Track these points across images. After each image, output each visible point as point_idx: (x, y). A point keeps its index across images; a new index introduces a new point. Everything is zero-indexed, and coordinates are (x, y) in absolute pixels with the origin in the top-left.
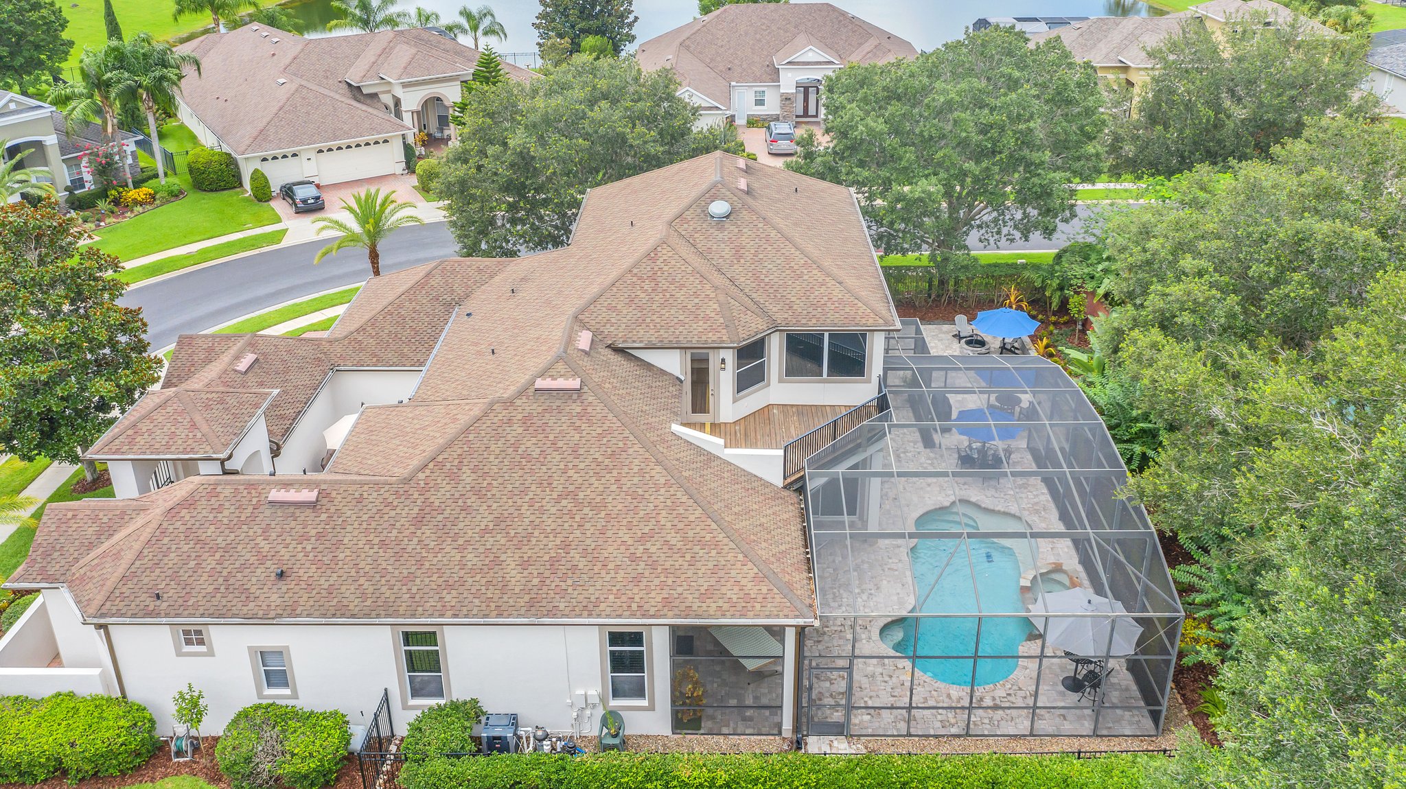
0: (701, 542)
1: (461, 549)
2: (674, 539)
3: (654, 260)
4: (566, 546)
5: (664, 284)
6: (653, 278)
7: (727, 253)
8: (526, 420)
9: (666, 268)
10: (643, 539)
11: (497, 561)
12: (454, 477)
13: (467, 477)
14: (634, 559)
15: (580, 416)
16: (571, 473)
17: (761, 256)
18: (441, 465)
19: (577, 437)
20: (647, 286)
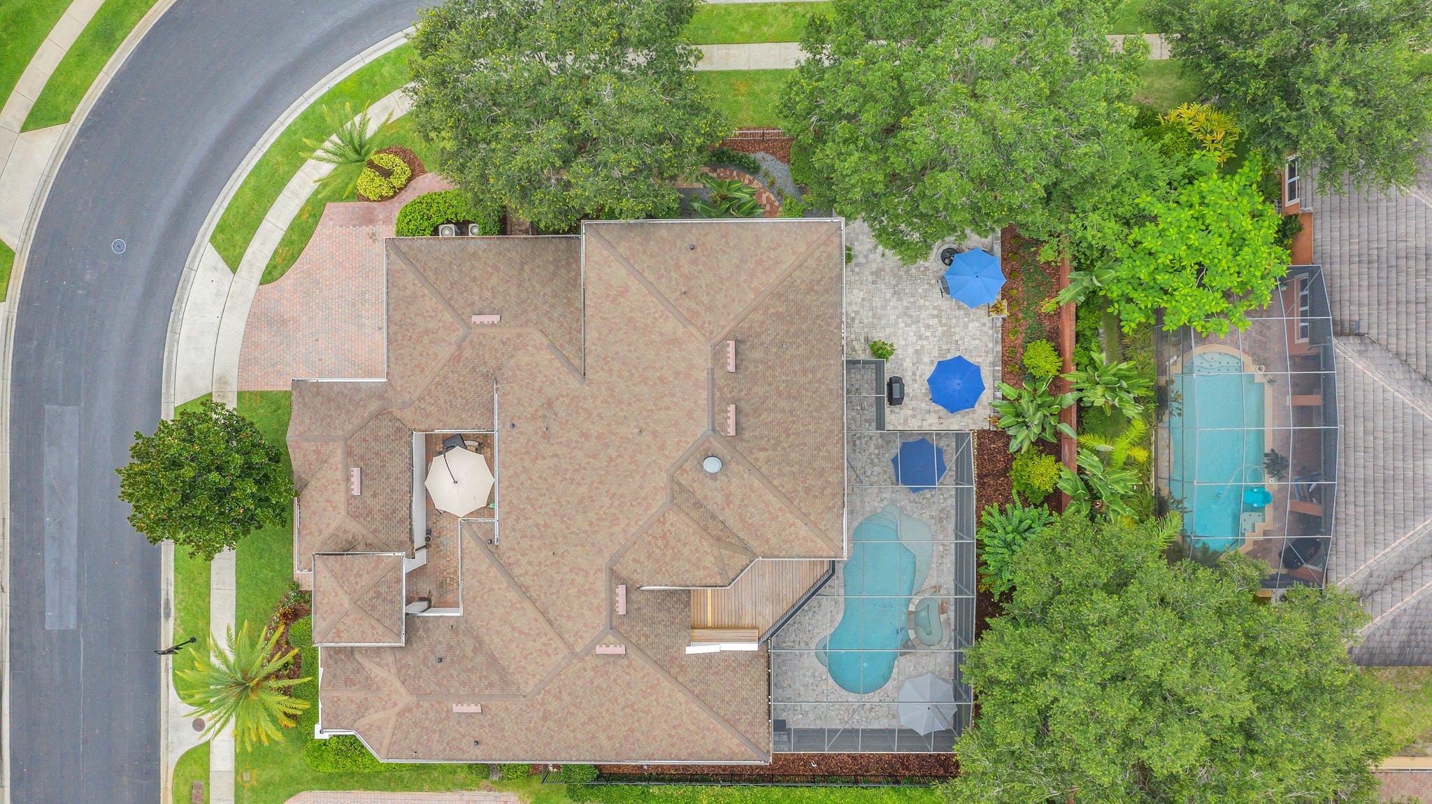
0: (708, 729)
1: (573, 731)
2: (692, 728)
3: (664, 523)
4: (632, 730)
5: (672, 542)
6: (664, 537)
7: (719, 499)
8: (594, 669)
9: (673, 530)
10: (674, 727)
11: (594, 737)
12: (558, 697)
13: (565, 697)
14: (670, 735)
15: (628, 666)
16: (628, 696)
17: (746, 502)
18: (549, 692)
19: (628, 677)
20: (660, 543)
